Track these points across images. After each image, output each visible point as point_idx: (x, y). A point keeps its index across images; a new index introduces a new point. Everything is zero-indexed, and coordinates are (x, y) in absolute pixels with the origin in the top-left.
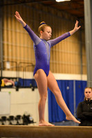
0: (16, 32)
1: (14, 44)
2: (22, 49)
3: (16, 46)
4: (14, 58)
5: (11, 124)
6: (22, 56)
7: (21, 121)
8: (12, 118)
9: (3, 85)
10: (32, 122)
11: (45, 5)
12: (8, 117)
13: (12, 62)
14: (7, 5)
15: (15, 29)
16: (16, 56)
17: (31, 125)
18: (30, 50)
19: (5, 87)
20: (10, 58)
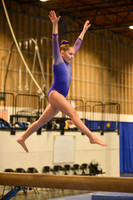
0: (81, 65)
1: (78, 79)
2: (88, 85)
3: (81, 82)
4: (79, 96)
5: (75, 174)
6: (88, 93)
7: (87, 171)
8: (76, 167)
9: (66, 128)
10: (101, 172)
11: (115, 32)
12: (72, 166)
13: (76, 100)
14: (71, 32)
15: (80, 61)
16: (81, 93)
17: (100, 175)
18: (97, 86)
19: (69, 130)
20: (74, 95)
